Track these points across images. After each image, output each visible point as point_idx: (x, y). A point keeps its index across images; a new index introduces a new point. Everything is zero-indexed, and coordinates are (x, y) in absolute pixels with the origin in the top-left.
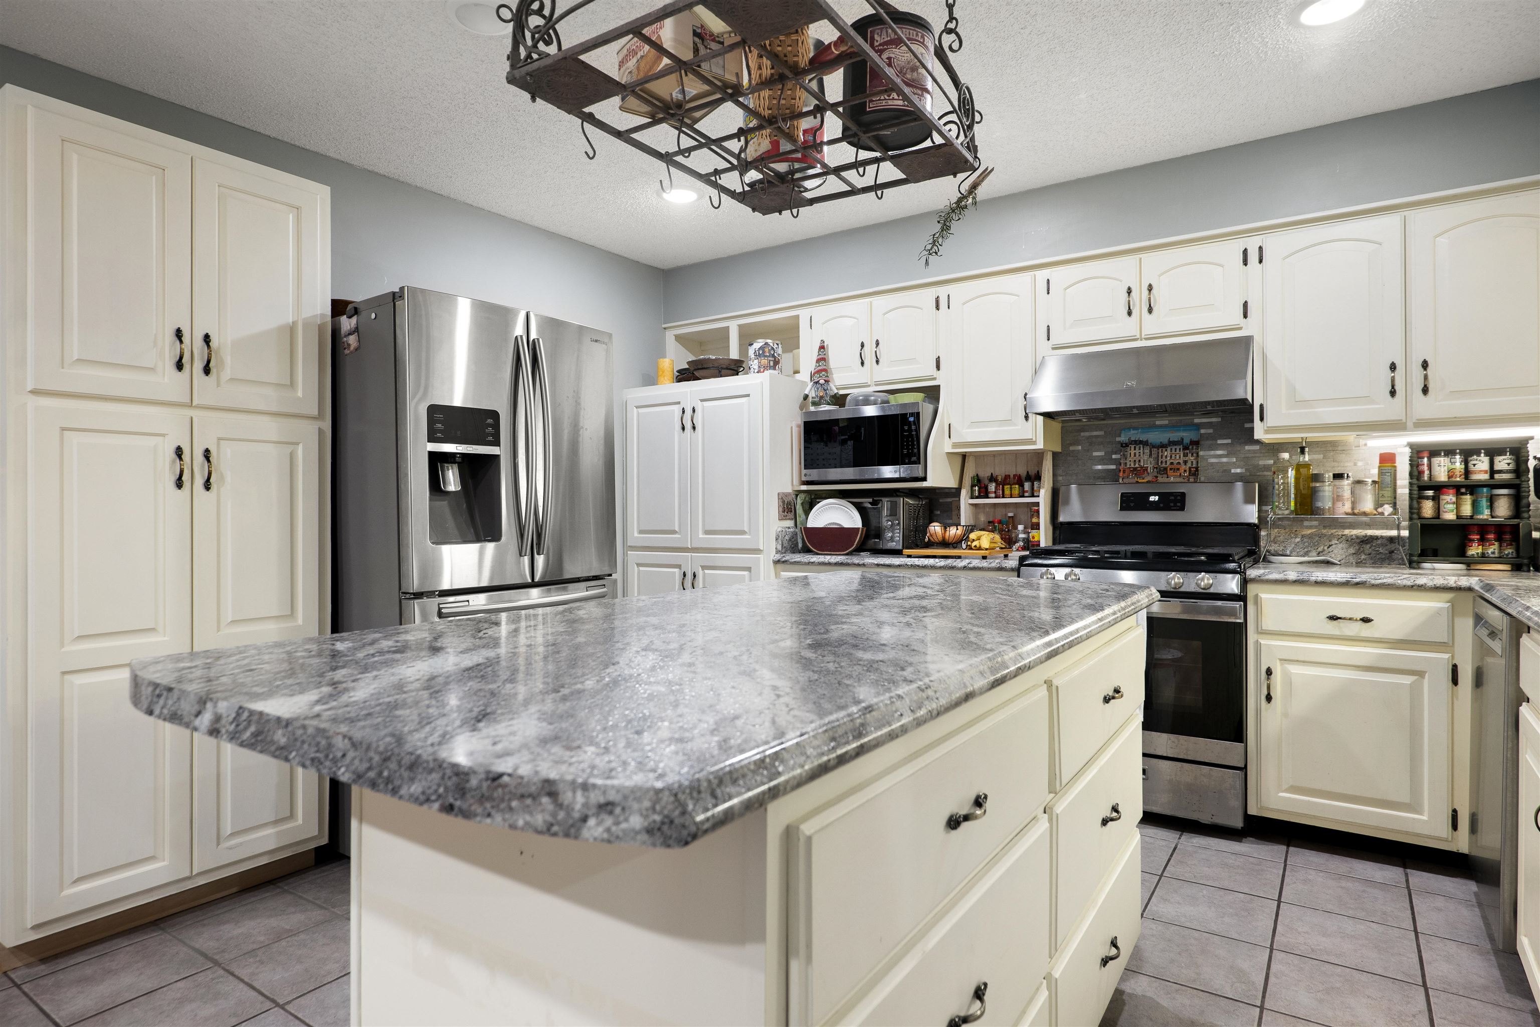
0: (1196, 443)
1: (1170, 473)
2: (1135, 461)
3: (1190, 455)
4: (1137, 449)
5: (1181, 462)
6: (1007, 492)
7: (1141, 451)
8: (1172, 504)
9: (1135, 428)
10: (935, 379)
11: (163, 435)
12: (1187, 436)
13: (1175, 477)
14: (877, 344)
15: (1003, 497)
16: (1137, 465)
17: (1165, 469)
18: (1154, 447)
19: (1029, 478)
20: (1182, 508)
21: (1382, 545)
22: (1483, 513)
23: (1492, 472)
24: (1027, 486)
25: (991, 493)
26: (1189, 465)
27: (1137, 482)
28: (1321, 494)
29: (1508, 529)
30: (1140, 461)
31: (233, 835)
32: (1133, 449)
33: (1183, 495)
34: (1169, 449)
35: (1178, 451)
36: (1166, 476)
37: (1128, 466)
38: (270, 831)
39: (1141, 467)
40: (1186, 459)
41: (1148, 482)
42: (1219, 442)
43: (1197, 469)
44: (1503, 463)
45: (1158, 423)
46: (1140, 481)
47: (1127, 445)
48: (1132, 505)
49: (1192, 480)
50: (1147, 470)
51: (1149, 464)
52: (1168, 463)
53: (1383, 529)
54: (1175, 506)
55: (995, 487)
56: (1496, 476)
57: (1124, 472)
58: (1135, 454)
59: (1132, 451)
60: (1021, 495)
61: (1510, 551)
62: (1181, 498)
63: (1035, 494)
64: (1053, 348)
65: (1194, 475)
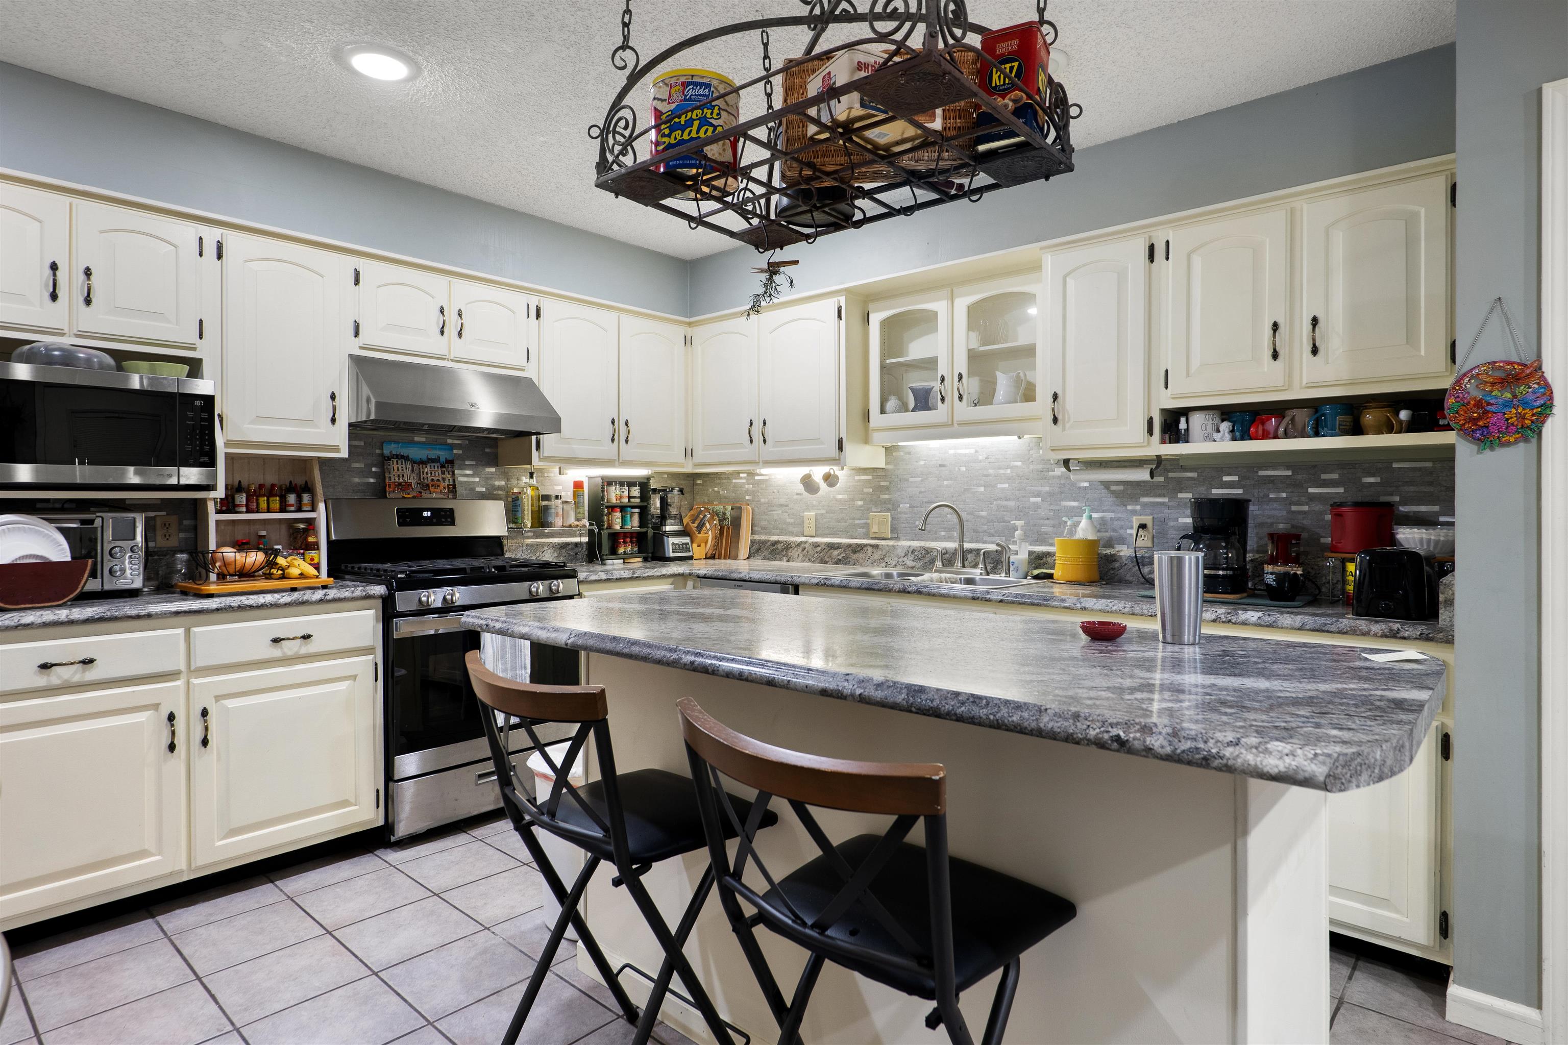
0: (451, 462)
1: (432, 489)
2: (399, 475)
3: (446, 473)
4: (400, 463)
5: (440, 479)
6: (263, 505)
7: (404, 466)
8: (443, 520)
9: (396, 442)
10: (194, 349)
12: (443, 455)
13: (436, 493)
14: (88, 272)
15: (258, 512)
16: (401, 480)
17: (428, 485)
18: (414, 462)
19: (291, 488)
20: (453, 523)
21: (572, 549)
22: (627, 525)
23: (630, 497)
24: (292, 499)
25: (241, 506)
26: (447, 482)
27: (403, 497)
28: (550, 511)
29: (635, 535)
30: (403, 476)
32: (395, 463)
33: (451, 511)
34: (428, 466)
35: (436, 469)
36: (428, 491)
37: (393, 481)
39: (406, 482)
40: (444, 476)
41: (414, 497)
42: (467, 462)
43: (454, 486)
44: (636, 492)
45: (416, 439)
46: (406, 496)
47: (389, 459)
48: (408, 520)
49: (450, 497)
50: (411, 485)
51: (413, 480)
52: (429, 480)
53: (569, 537)
54: (446, 521)
55: (244, 499)
56: (632, 500)
57: (389, 487)
58: (398, 468)
59: (394, 465)
60: (283, 510)
61: (636, 549)
62: (448, 513)
63: (305, 508)
64: (361, 348)
65: (452, 492)
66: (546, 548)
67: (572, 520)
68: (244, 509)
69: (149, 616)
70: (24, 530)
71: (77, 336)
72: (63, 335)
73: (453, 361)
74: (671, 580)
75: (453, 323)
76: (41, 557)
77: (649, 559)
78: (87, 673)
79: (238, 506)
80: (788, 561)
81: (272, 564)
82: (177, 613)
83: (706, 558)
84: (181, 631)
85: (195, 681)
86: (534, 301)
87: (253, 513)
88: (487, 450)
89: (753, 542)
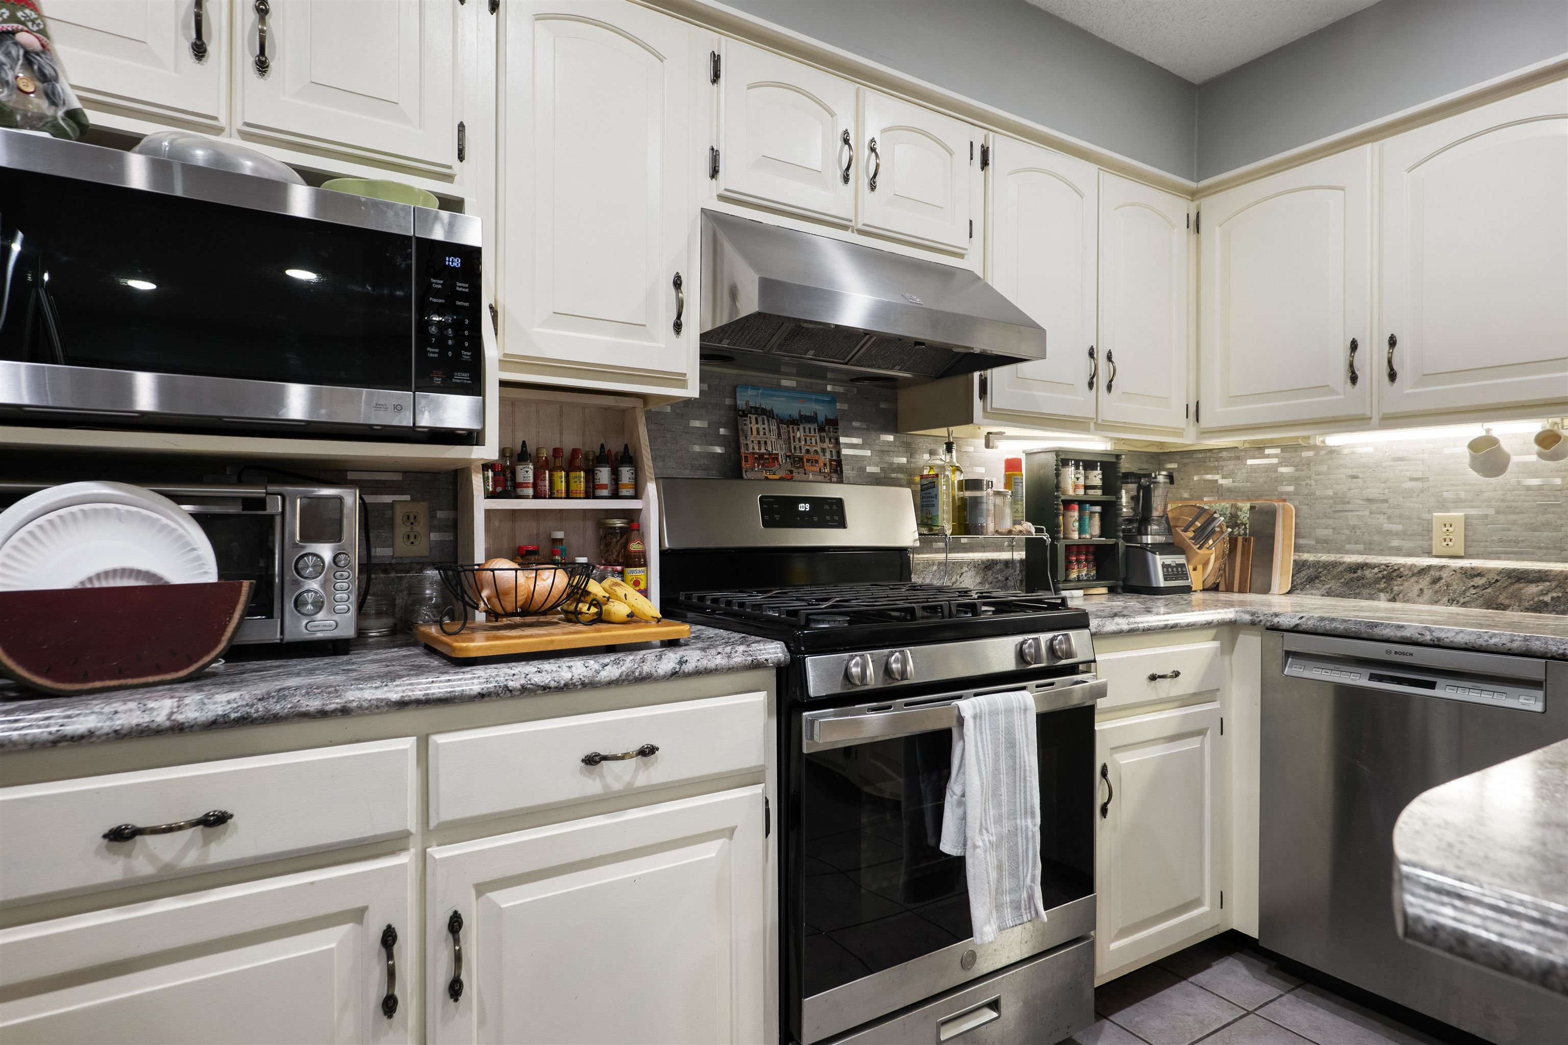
0: (833, 423)
1: (807, 466)
2: (759, 442)
3: (827, 440)
4: (760, 422)
5: (819, 449)
6: (560, 485)
7: (766, 426)
8: (828, 518)
9: (755, 387)
10: (450, 178)
12: (823, 411)
13: (814, 473)
15: (551, 497)
16: (763, 451)
17: (801, 459)
18: (780, 421)
19: (603, 458)
20: (841, 523)
21: (1001, 571)
22: (1086, 532)
23: (1087, 487)
24: (604, 475)
25: (526, 485)
26: (828, 455)
27: (767, 478)
30: (766, 443)
32: (754, 421)
33: (839, 503)
34: (801, 427)
35: (813, 433)
36: (802, 470)
37: (751, 451)
39: (770, 454)
40: (824, 446)
41: (781, 479)
42: (855, 424)
43: (839, 463)
44: (1096, 477)
46: (771, 477)
47: (746, 414)
48: (777, 517)
49: (834, 479)
50: (777, 459)
51: (780, 450)
52: (804, 451)
53: (994, 551)
54: (832, 520)
55: (531, 474)
56: (1091, 492)
57: (746, 461)
58: (758, 429)
59: (753, 426)
60: (590, 494)
61: (1093, 573)
62: (835, 507)
63: (624, 492)
64: (721, 198)
65: (836, 471)
66: (965, 569)
67: (1007, 524)
68: (530, 492)
71: (243, 134)
72: (218, 131)
73: (861, 232)
74: (1212, 632)
75: (864, 163)
76: (148, 575)
77: (1119, 590)
78: (213, 846)
79: (521, 485)
82: (403, 704)
83: (1204, 590)
84: (408, 744)
85: (438, 852)
86: (978, 137)
87: (545, 498)
88: (883, 406)
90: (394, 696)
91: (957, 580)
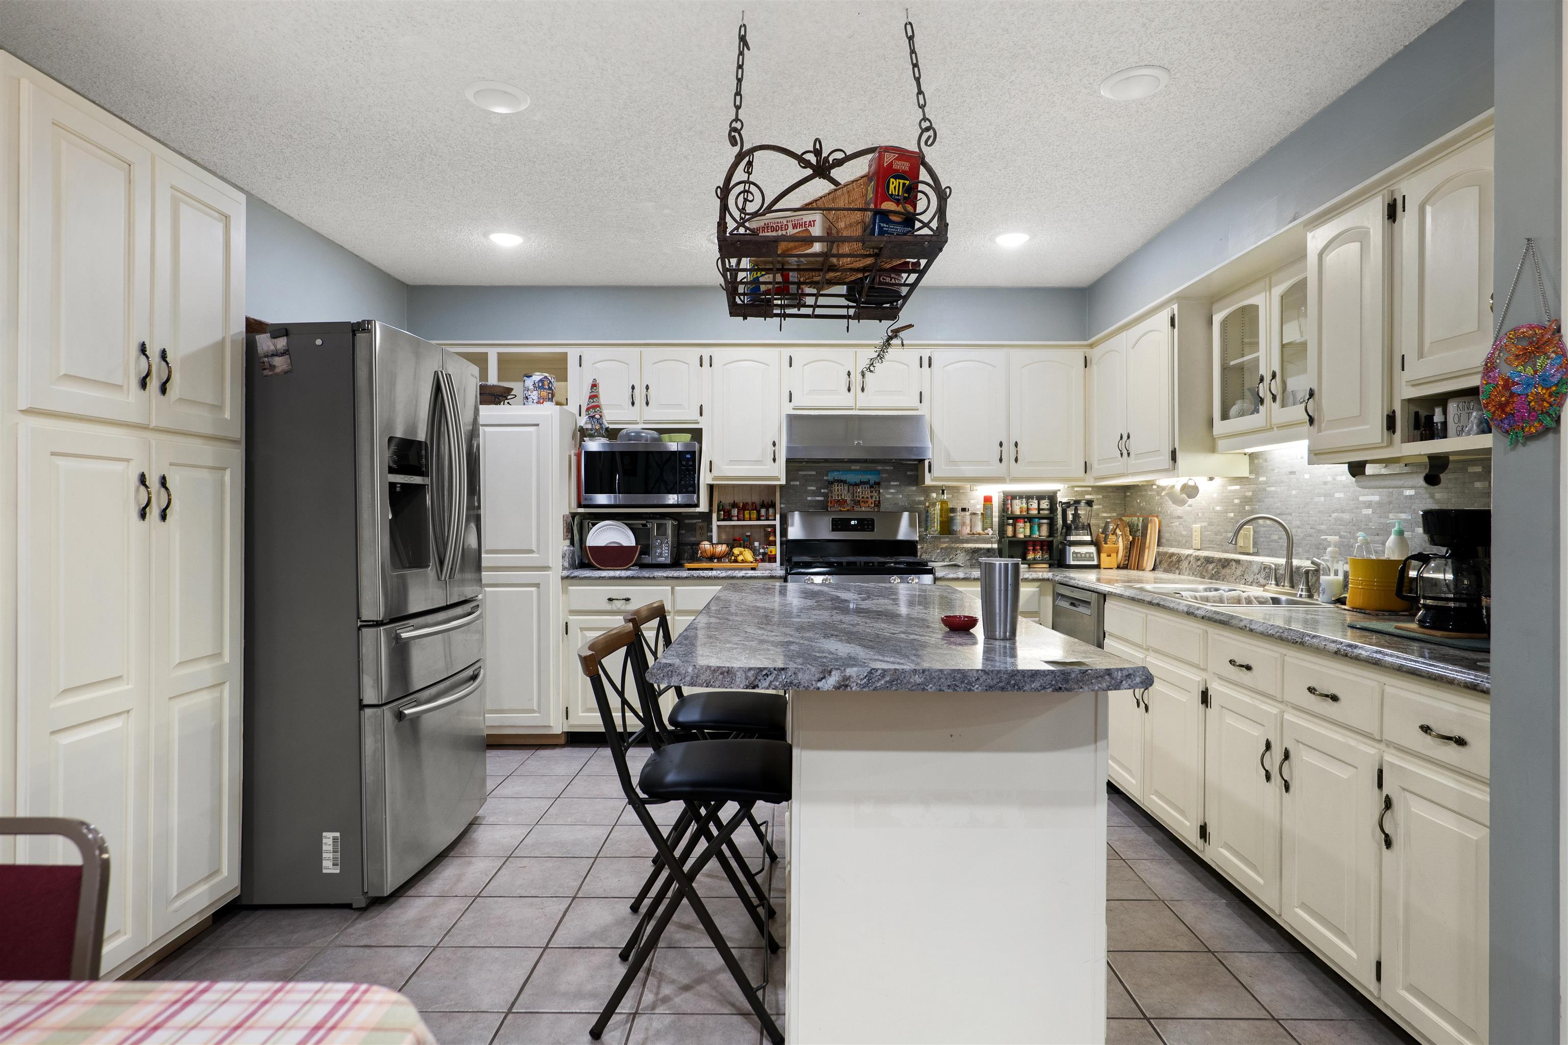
0: (878, 484)
1: (862, 504)
2: (838, 495)
3: (874, 492)
4: (839, 486)
5: (869, 496)
6: (747, 516)
7: (842, 488)
9: (838, 471)
10: (698, 423)
11: (128, 460)
12: (873, 478)
13: (865, 507)
14: (647, 387)
15: (744, 520)
16: (840, 498)
17: (859, 501)
18: (850, 485)
19: (763, 505)
20: (872, 530)
22: (1035, 534)
23: (1039, 509)
24: (763, 511)
25: (734, 516)
26: (874, 499)
27: (840, 511)
28: (956, 521)
29: (1046, 543)
30: (841, 495)
31: (179, 895)
33: (872, 520)
34: (860, 487)
35: (866, 489)
36: (860, 506)
37: (833, 499)
38: (203, 888)
39: (843, 500)
40: (872, 494)
41: (848, 510)
42: (892, 483)
43: (879, 502)
44: (1045, 504)
45: (852, 468)
46: (844, 510)
47: (832, 483)
48: (840, 527)
49: (875, 510)
50: (847, 502)
51: (848, 499)
52: (861, 497)
54: (868, 528)
55: (736, 512)
56: (1041, 512)
57: (831, 503)
58: (838, 489)
59: (836, 487)
60: (758, 519)
61: (1046, 556)
62: (870, 522)
63: (770, 518)
64: (794, 409)
65: (877, 506)
66: (959, 552)
67: (979, 529)
68: (736, 518)
69: (654, 578)
70: (614, 529)
71: (644, 423)
72: (638, 423)
73: (859, 409)
74: (1037, 584)
75: (857, 382)
76: (617, 543)
77: (1056, 566)
78: (627, 606)
79: (732, 516)
80: (1179, 574)
81: (729, 554)
82: (667, 578)
83: (1119, 567)
84: (669, 588)
85: (677, 618)
86: (926, 354)
87: (741, 520)
88: (908, 473)
89: (1158, 553)
90: (665, 575)
91: (953, 558)
